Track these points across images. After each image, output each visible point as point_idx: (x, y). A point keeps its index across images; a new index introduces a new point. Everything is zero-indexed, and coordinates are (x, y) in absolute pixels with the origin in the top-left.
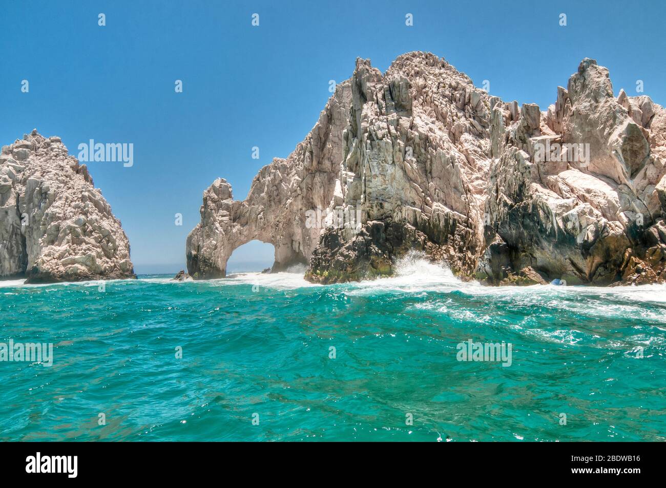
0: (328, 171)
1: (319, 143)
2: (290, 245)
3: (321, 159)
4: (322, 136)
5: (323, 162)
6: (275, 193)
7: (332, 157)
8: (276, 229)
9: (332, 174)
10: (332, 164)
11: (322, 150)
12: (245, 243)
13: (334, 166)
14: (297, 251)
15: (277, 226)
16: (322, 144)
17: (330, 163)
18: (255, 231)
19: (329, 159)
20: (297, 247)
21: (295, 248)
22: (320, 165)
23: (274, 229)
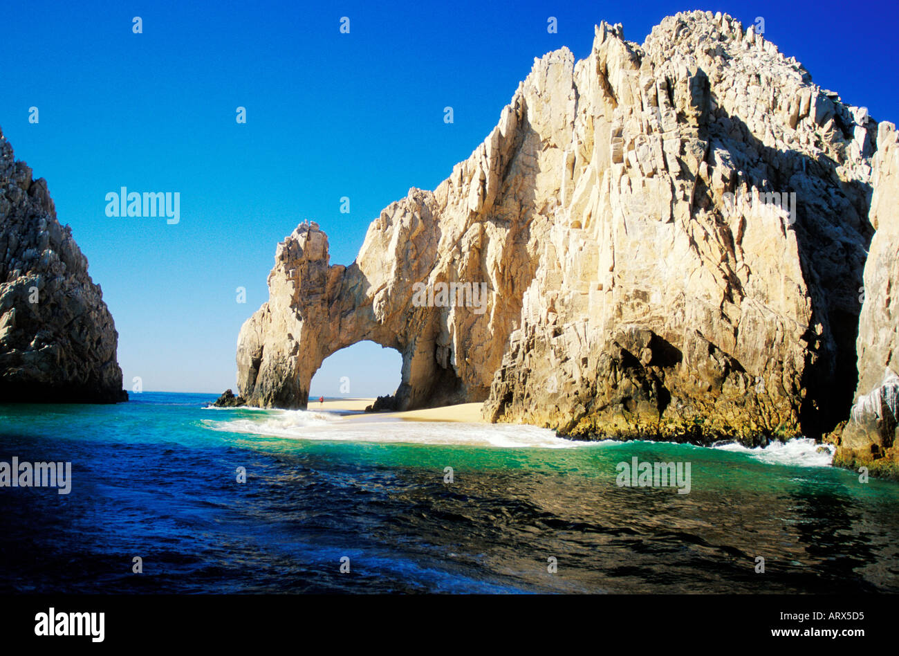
0: (512, 219)
1: (498, 166)
2: (432, 354)
3: (500, 197)
4: (504, 153)
5: (505, 203)
6: (411, 255)
7: (521, 194)
8: (408, 322)
9: (521, 224)
10: (522, 206)
11: (504, 179)
12: (349, 345)
13: (523, 209)
14: (445, 366)
15: (411, 317)
16: (503, 168)
17: (517, 203)
18: (367, 324)
19: (515, 197)
20: (445, 358)
21: (442, 360)
22: (498, 206)
23: (404, 323)
